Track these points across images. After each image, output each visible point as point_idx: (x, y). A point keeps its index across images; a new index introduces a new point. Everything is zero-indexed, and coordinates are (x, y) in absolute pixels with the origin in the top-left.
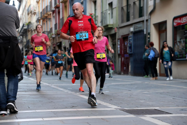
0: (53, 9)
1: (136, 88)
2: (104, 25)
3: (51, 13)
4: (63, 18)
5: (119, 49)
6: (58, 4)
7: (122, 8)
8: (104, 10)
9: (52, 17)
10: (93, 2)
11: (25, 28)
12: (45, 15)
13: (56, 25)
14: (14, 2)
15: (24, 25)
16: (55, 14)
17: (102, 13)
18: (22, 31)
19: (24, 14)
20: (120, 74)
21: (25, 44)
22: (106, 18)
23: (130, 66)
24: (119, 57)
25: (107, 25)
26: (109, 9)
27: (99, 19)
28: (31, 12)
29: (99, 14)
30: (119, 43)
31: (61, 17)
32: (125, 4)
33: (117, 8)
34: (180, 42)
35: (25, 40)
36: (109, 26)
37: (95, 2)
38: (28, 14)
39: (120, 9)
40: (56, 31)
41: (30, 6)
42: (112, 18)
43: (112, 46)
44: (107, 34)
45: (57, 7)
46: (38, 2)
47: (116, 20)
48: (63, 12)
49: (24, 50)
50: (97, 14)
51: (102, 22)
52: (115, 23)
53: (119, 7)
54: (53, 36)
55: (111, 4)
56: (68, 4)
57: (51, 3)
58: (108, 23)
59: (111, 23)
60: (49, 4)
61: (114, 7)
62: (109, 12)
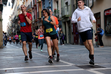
0: (33, 7)
1: (84, 52)
2: (63, 15)
3: (32, 9)
4: (39, 12)
5: (72, 29)
6: (35, 4)
7: (74, 5)
8: (63, 7)
9: (32, 11)
10: (56, 2)
11: (16, 18)
12: (28, 11)
13: (34, 16)
14: (9, 3)
15: (15, 16)
16: (34, 10)
17: (62, 8)
18: (14, 20)
19: (16, 10)
20: (73, 44)
21: (16, 28)
22: (64, 11)
23: (79, 40)
24: (72, 34)
25: (65, 16)
26: (66, 6)
27: (60, 12)
28: (20, 9)
29: (60, 9)
30: (72, 26)
31: (37, 12)
32: (75, 3)
33: (71, 6)
34: (109, 25)
35: (16, 26)
36: (66, 16)
37: (57, 2)
38: (18, 10)
39: (73, 6)
40: (35, 20)
41: (19, 5)
42: (68, 11)
43: (68, 28)
44: (65, 21)
45: (35, 6)
46: (23, 3)
47: (70, 13)
48: (38, 8)
49: (16, 31)
50: (59, 9)
51: (62, 14)
52: (70, 14)
53: (72, 5)
54: (33, 23)
55: (67, 3)
56: (41, 4)
57: (31, 3)
58: (66, 14)
59: (67, 14)
60: (30, 4)
61: (69, 5)
62: (66, 8)
